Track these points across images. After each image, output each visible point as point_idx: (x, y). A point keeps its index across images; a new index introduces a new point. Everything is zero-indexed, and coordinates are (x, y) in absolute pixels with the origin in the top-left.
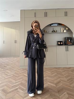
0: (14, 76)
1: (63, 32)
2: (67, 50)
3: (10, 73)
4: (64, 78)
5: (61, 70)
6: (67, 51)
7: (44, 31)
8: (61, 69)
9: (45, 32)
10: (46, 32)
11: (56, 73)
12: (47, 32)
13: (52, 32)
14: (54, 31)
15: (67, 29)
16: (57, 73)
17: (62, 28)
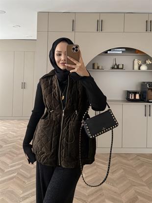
0: (21, 175)
1: (139, 69)
2: (148, 114)
3: (12, 167)
4: (144, 185)
5: (131, 161)
6: (149, 117)
7: (94, 65)
8: (132, 159)
9: (96, 67)
10: (98, 68)
11: (122, 170)
12: (100, 68)
13: (113, 68)
14: (116, 67)
15: (149, 62)
16: (124, 169)
17: (136, 60)
